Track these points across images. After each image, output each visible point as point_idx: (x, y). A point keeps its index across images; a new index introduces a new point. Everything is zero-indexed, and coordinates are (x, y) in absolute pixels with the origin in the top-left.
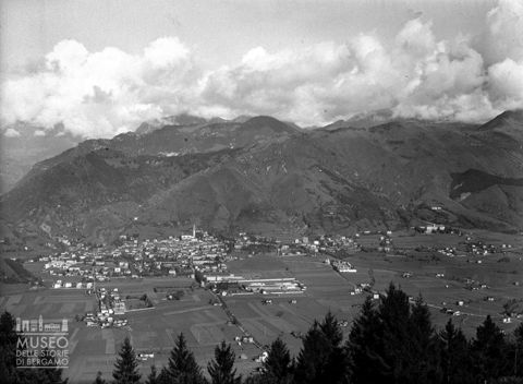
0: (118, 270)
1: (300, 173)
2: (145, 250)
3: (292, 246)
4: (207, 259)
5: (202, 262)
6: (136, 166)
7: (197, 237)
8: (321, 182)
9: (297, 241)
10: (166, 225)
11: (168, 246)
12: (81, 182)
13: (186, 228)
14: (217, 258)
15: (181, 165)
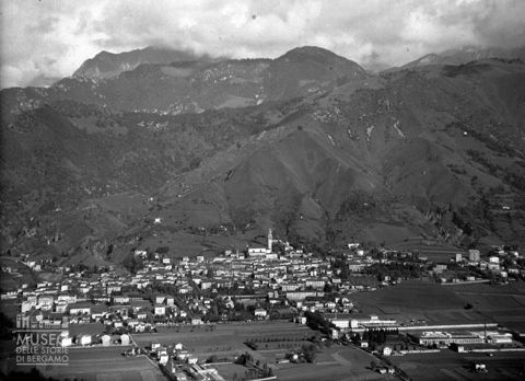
0: (160, 311)
1: (431, 138)
2: (189, 276)
3: (453, 266)
4: (310, 289)
5: (303, 295)
6: (124, 130)
7: (274, 251)
8: (470, 153)
9: (459, 258)
10: (214, 230)
11: (229, 267)
12: (34, 159)
13: (250, 235)
14: (326, 288)
15: (200, 129)
